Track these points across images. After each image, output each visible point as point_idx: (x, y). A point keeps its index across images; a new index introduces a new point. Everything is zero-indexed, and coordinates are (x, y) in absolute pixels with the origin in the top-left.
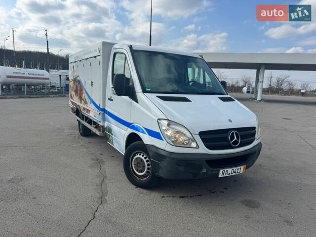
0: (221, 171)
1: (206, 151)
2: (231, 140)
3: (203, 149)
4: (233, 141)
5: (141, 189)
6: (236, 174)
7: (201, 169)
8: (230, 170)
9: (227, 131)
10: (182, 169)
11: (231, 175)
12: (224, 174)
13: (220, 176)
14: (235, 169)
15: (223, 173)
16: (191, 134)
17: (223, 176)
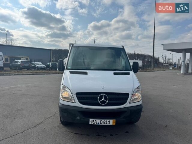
0: (91, 120)
1: (79, 105)
3: (77, 104)
6: (105, 124)
7: (76, 117)
8: (98, 121)
11: (100, 124)
12: (94, 122)
13: (90, 123)
14: (103, 120)
15: (92, 122)
16: (72, 94)
17: (93, 124)
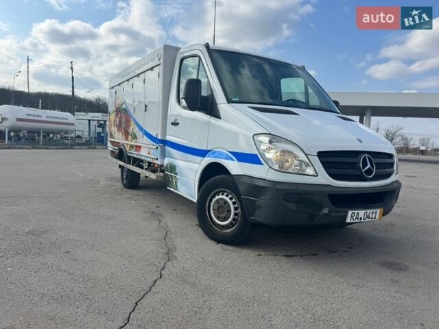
0: (350, 213)
1: (328, 180)
2: (364, 168)
3: (324, 178)
4: (366, 169)
5: (224, 245)
6: (370, 220)
7: (321, 208)
8: (362, 213)
9: (357, 154)
10: (293, 206)
11: (362, 220)
12: (354, 217)
13: (348, 220)
14: (368, 211)
15: (352, 217)
16: (306, 155)
17: (352, 221)
